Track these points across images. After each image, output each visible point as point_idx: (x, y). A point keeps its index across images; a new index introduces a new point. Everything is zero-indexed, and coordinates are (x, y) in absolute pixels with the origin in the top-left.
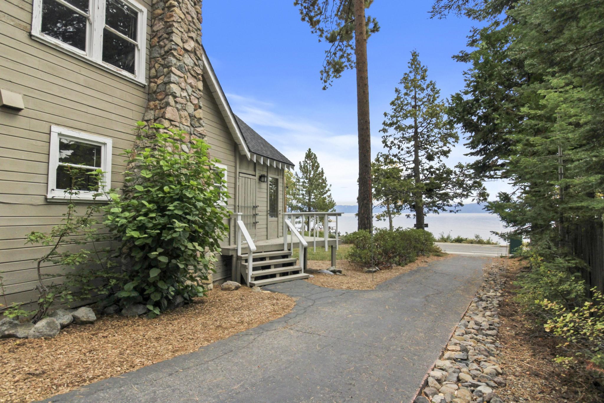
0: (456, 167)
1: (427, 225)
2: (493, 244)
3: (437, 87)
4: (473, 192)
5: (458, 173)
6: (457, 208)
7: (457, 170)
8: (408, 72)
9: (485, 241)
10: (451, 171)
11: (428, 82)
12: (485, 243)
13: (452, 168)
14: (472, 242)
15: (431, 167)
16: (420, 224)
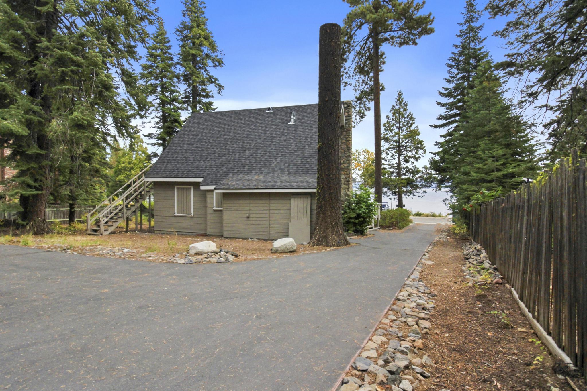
0: (423, 168)
1: (404, 206)
2: (443, 217)
3: (414, 116)
4: (433, 184)
5: (424, 172)
6: (423, 195)
7: (424, 170)
8: (394, 105)
9: (437, 215)
10: (420, 171)
11: (408, 113)
12: (437, 217)
13: (420, 169)
14: (427, 216)
15: (407, 167)
16: (400, 204)
